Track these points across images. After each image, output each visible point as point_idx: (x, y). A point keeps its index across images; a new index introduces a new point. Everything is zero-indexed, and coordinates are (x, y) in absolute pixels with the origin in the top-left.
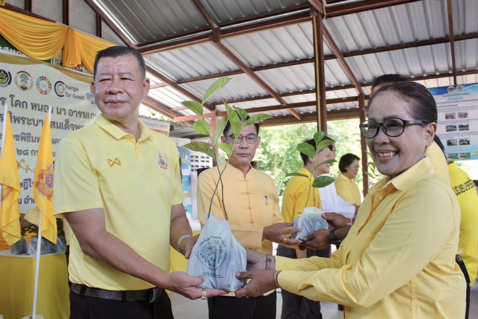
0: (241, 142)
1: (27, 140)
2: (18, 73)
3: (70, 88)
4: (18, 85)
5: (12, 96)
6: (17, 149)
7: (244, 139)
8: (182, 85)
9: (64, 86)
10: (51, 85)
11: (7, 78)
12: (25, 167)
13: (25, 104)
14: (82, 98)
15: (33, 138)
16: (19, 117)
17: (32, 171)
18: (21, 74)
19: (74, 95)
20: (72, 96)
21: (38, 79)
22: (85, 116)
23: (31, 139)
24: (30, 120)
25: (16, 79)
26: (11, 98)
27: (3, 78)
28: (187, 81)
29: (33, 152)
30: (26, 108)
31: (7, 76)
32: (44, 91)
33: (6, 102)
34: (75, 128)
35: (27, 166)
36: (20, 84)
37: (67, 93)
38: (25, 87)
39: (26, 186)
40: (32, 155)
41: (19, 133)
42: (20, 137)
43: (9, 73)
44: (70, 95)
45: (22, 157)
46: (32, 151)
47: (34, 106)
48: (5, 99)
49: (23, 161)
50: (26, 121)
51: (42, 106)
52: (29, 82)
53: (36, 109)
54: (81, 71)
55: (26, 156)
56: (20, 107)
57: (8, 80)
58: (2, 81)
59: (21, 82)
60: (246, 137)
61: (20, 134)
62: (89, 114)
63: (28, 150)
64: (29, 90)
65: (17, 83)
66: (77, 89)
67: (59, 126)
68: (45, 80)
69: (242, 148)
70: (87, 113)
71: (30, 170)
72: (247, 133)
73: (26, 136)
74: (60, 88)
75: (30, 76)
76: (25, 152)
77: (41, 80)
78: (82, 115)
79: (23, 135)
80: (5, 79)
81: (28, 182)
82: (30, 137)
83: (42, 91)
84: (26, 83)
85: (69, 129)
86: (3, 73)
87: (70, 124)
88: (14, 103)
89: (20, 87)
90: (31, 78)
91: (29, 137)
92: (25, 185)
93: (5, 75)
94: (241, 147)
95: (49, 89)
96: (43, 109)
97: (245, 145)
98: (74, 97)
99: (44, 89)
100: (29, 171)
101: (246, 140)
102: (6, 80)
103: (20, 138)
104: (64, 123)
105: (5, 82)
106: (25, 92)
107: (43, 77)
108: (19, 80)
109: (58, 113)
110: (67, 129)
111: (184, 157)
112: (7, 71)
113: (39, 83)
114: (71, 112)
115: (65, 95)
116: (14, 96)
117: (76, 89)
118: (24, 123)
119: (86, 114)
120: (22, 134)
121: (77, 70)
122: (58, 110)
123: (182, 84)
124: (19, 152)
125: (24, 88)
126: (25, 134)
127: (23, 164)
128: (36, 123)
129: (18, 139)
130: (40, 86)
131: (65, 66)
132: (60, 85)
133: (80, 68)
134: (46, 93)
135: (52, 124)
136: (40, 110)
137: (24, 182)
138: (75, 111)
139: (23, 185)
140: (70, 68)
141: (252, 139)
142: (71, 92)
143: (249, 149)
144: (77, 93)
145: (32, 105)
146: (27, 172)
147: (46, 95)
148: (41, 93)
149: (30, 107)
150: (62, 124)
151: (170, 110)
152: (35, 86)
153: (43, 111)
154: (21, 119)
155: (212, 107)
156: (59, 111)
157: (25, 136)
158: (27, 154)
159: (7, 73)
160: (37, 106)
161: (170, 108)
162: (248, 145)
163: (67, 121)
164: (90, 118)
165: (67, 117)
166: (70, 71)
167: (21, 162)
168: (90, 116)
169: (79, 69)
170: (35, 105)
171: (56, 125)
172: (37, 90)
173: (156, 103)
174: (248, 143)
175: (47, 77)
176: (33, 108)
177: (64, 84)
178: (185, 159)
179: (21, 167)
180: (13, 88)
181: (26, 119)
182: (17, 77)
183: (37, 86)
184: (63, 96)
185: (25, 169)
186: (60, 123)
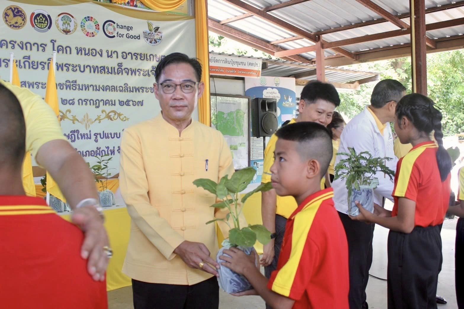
0: (175, 91)
1: (72, 88)
2: (59, 15)
3: (122, 27)
4: (59, 28)
5: (53, 41)
6: (62, 99)
7: (178, 87)
8: (272, 13)
9: (115, 25)
10: (98, 26)
11: (46, 22)
12: (71, 118)
13: (68, 49)
14: (138, 37)
15: (79, 87)
16: (62, 64)
17: (79, 122)
18: (62, 16)
19: (128, 35)
20: (125, 36)
21: (83, 20)
22: (142, 58)
23: (78, 87)
24: (75, 66)
25: (56, 22)
26: (52, 44)
27: (42, 23)
28: (275, 7)
29: (80, 101)
30: (70, 53)
31: (46, 19)
32: (90, 33)
33: (46, 48)
34: (130, 72)
35: (74, 117)
36: (61, 27)
37: (119, 33)
38: (68, 30)
39: (73, 139)
40: (79, 104)
41: (63, 81)
42: (64, 85)
43: (49, 16)
44: (123, 35)
45: (68, 107)
46: (78, 101)
47: (79, 51)
48: (46, 45)
49: (69, 111)
50: (71, 68)
51: (89, 49)
52: (72, 24)
53: (81, 54)
54: (136, 6)
55: (71, 105)
56: (63, 53)
57: (48, 24)
58: (41, 26)
59: (63, 25)
60: (180, 85)
61: (64, 83)
62: (147, 55)
63: (74, 99)
64: (72, 33)
65: (58, 27)
66: (131, 28)
67: (110, 71)
68: (91, 20)
69: (175, 99)
70: (144, 54)
71: (78, 121)
72: (181, 80)
73: (72, 84)
74: (110, 29)
75: (73, 17)
76: (71, 102)
77: (87, 21)
78: (139, 57)
79: (68, 84)
80: (45, 23)
81: (76, 134)
82: (76, 85)
83: (88, 33)
84: (69, 25)
85: (122, 74)
86: (42, 17)
87: (123, 68)
88: (56, 48)
89: (62, 31)
90: (75, 20)
91: (74, 84)
92: (72, 137)
93: (44, 19)
94: (173, 98)
95: (96, 30)
96: (90, 53)
97: (178, 96)
98: (128, 37)
99: (90, 31)
100: (76, 122)
101: (181, 88)
102: (46, 25)
103: (65, 87)
104: (117, 67)
105: (45, 26)
106: (69, 36)
107: (88, 17)
108: (61, 23)
109: (108, 57)
110: (121, 73)
111: (287, 100)
112: (46, 14)
113: (84, 24)
114: (125, 54)
115: (116, 35)
116: (55, 41)
117: (129, 28)
118: (68, 70)
119: (143, 56)
120: (66, 82)
121: (131, 6)
122: (108, 53)
123: (272, 11)
124: (64, 102)
125: (67, 32)
126: (70, 82)
127: (68, 115)
128: (82, 69)
129: (62, 88)
130: (86, 28)
131: (115, 3)
132: (110, 25)
133: (135, 3)
134: (93, 35)
135: (102, 69)
136: (87, 54)
137: (70, 134)
138: (129, 53)
139: (70, 137)
140: (121, 4)
141: (189, 88)
142: (124, 32)
143: (185, 99)
144: (131, 33)
145: (77, 50)
146: (74, 123)
147: (94, 37)
148: (87, 35)
149: (74, 51)
150: (114, 68)
151: (268, 44)
152: (79, 28)
153: (91, 55)
154: (65, 66)
155: (317, 37)
156: (110, 54)
157: (70, 84)
158: (73, 104)
159: (47, 16)
160: (83, 50)
161: (268, 42)
162: (184, 96)
163: (120, 65)
164: (149, 60)
165: (120, 60)
166: (122, 8)
167: (66, 113)
168: (148, 57)
169: (133, 4)
170: (81, 49)
171: (106, 70)
172: (82, 33)
173: (250, 37)
174: (183, 92)
175: (94, 17)
176: (78, 53)
177: (114, 23)
178: (288, 103)
179: (67, 118)
180: (54, 33)
181: (71, 66)
182: (58, 20)
183: (82, 28)
184: (114, 37)
185: (72, 120)
186: (112, 68)
